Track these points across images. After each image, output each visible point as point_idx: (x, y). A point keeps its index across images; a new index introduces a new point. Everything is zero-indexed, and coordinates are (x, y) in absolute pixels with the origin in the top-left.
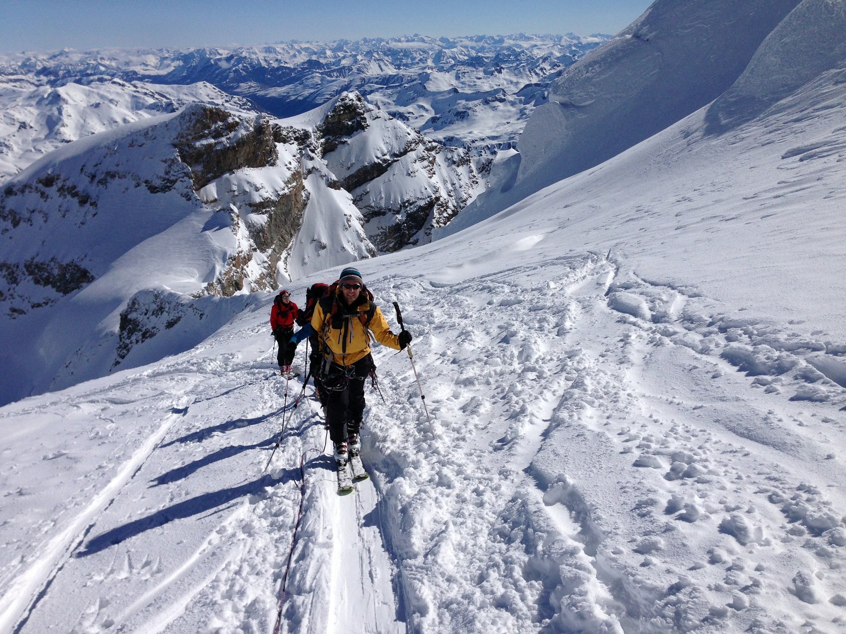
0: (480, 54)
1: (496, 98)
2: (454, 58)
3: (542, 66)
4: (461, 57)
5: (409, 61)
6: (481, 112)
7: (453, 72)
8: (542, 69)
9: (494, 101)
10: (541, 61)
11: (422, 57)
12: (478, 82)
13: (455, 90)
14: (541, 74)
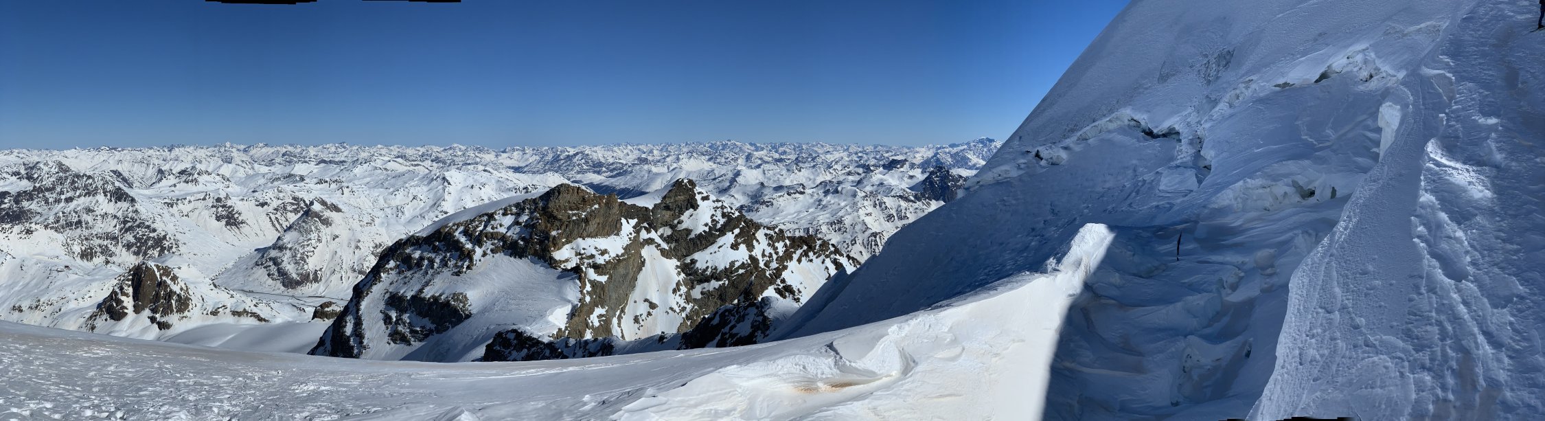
0: (782, 157)
1: (797, 191)
2: (761, 159)
3: (834, 167)
4: (767, 158)
5: (723, 160)
6: (782, 201)
7: (760, 170)
8: (835, 170)
9: (795, 193)
10: (833, 164)
11: (733, 157)
12: (782, 178)
13: (762, 184)
14: (835, 173)
